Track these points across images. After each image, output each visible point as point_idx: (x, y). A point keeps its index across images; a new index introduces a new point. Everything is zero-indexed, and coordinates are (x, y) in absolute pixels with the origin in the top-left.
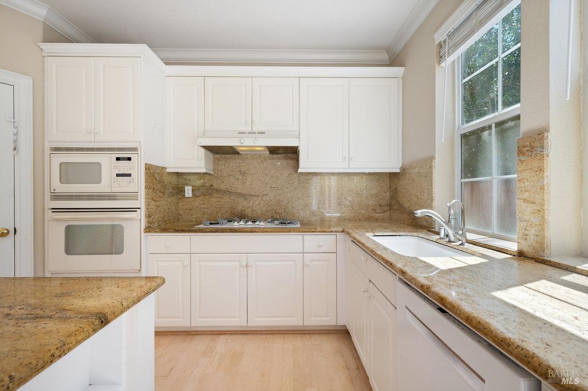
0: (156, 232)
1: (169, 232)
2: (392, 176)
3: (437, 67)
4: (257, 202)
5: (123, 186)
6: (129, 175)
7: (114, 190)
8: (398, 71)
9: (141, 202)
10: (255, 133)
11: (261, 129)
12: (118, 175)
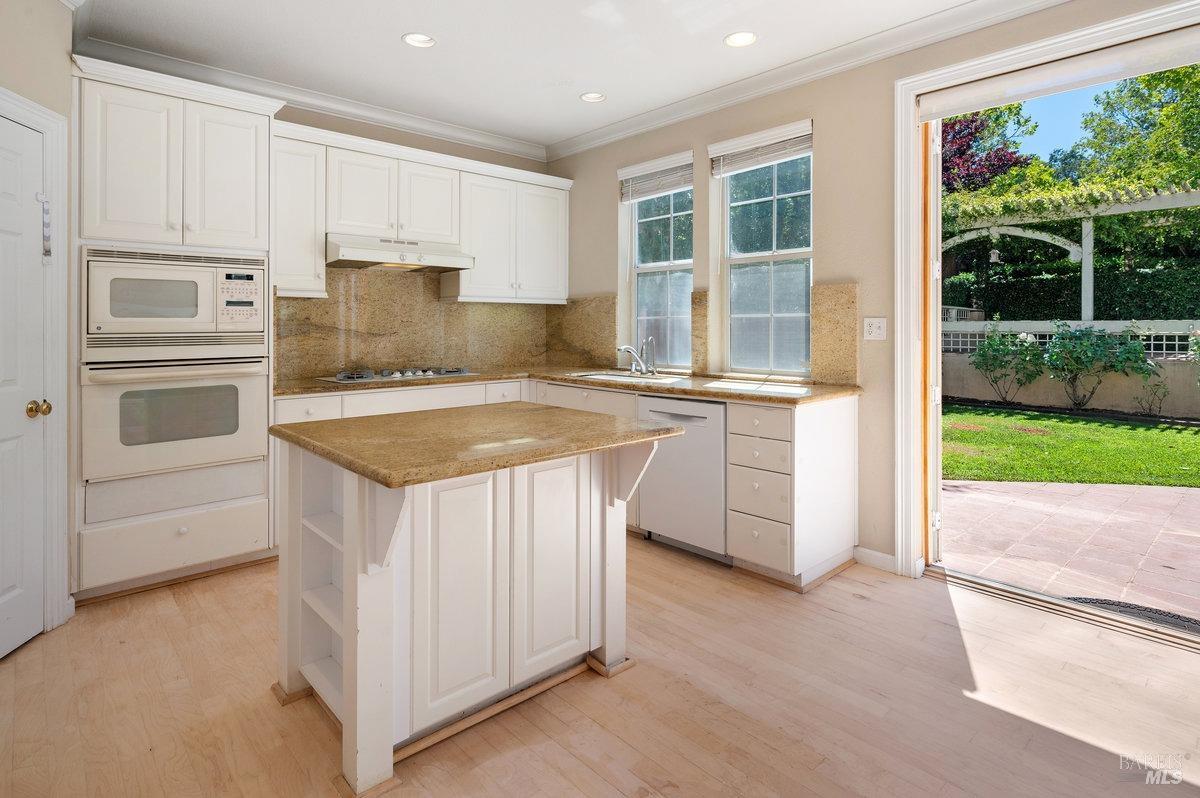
0: (294, 393)
1: (315, 392)
2: (551, 309)
3: (619, 203)
4: (381, 345)
5: (240, 319)
6: (251, 304)
7: (221, 328)
8: (566, 183)
9: (267, 348)
10: (403, 243)
11: (413, 239)
12: (229, 303)
